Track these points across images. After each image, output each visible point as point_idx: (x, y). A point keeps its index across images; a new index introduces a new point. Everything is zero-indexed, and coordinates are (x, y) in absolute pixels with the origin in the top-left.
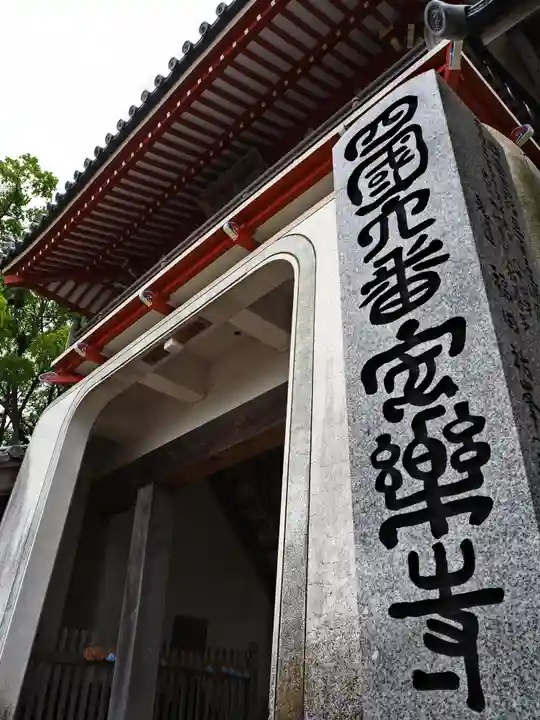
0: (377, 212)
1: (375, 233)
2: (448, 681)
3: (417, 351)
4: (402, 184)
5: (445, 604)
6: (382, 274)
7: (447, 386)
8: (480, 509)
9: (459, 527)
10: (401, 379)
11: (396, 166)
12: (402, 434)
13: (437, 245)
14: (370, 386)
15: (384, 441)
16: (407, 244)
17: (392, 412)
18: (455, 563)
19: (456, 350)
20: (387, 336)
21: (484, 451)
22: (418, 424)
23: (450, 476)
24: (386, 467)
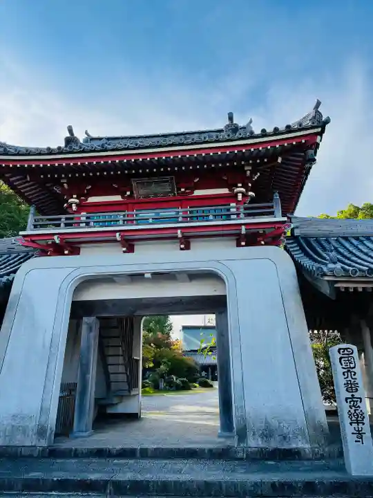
0: (346, 370)
1: (346, 374)
2: (359, 441)
3: (354, 400)
4: (350, 368)
5: (359, 433)
6: (348, 384)
7: (359, 407)
8: (364, 424)
9: (361, 425)
10: (352, 403)
11: (350, 363)
12: (352, 411)
13: (357, 384)
14: (347, 402)
15: (349, 411)
16: (353, 381)
17: (350, 407)
18: (360, 429)
19: (361, 402)
20: (349, 395)
21: (364, 417)
22: (355, 410)
23: (359, 419)
24: (350, 415)
